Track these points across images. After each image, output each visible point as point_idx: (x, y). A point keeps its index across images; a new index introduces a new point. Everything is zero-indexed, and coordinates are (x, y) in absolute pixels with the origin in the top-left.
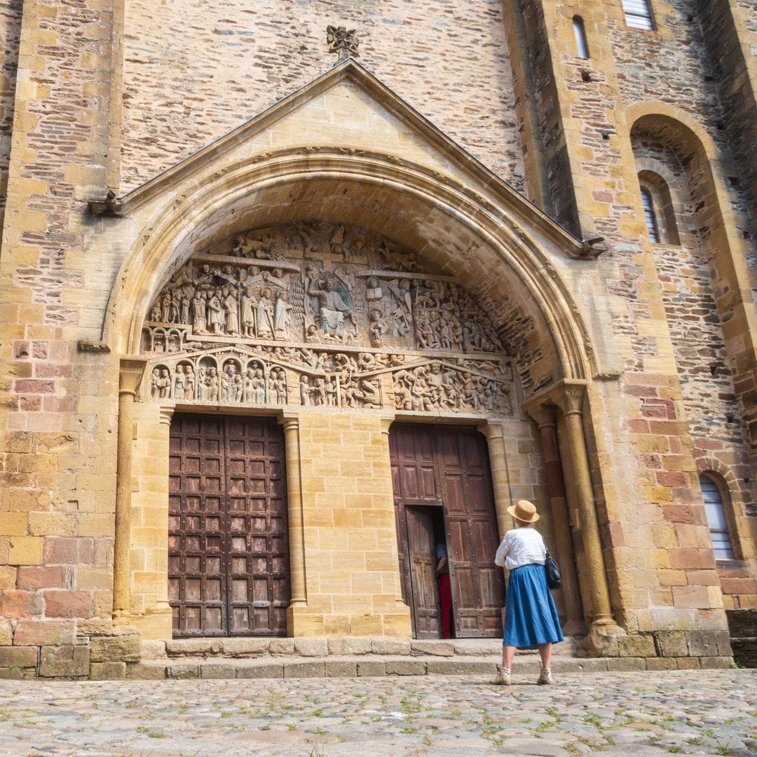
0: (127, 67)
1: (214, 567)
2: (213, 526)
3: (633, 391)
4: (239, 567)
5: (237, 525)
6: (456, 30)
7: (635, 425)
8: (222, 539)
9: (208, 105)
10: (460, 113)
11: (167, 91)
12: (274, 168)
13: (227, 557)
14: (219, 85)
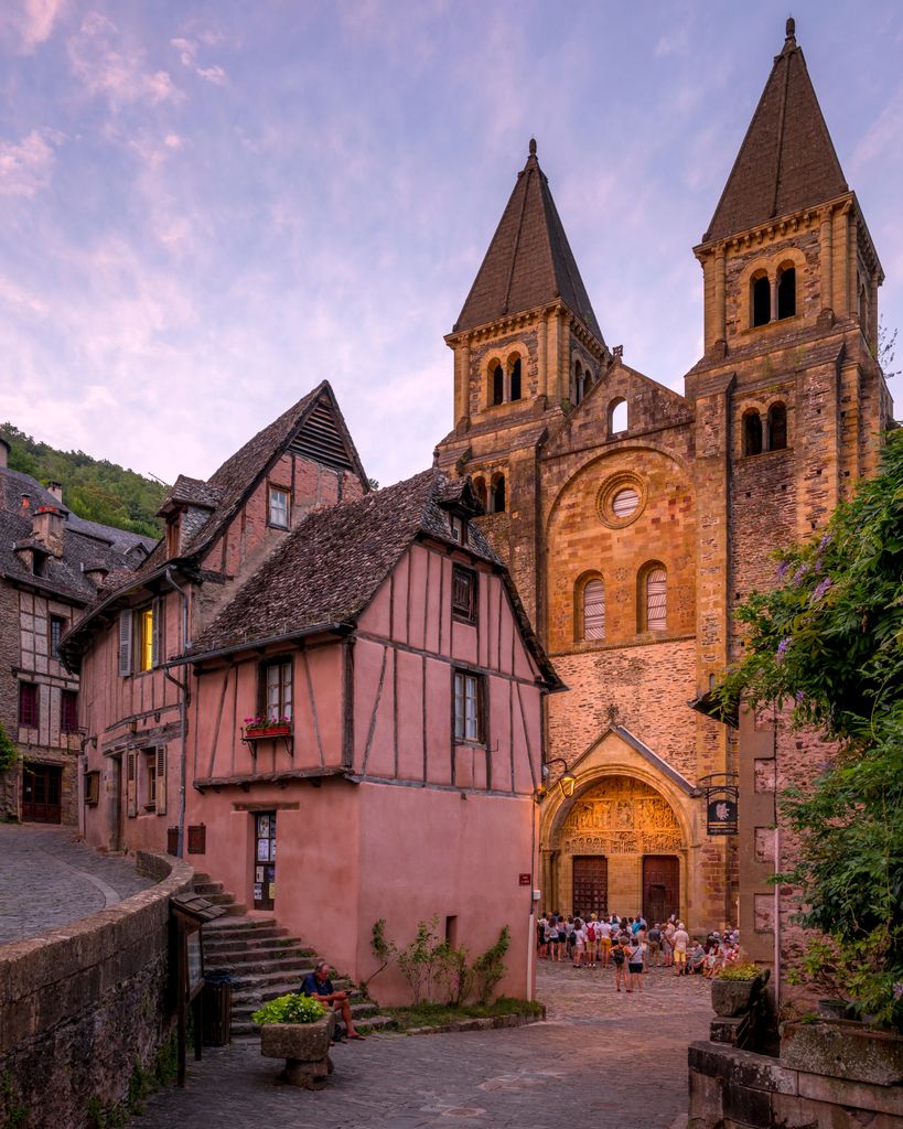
0: (551, 731)
1: (589, 906)
2: (589, 893)
3: (705, 851)
4: (596, 906)
5: (596, 892)
6: (677, 676)
7: (704, 865)
8: (591, 897)
9: (577, 741)
10: (674, 722)
11: (564, 738)
12: (587, 776)
13: (593, 903)
14: (581, 732)
